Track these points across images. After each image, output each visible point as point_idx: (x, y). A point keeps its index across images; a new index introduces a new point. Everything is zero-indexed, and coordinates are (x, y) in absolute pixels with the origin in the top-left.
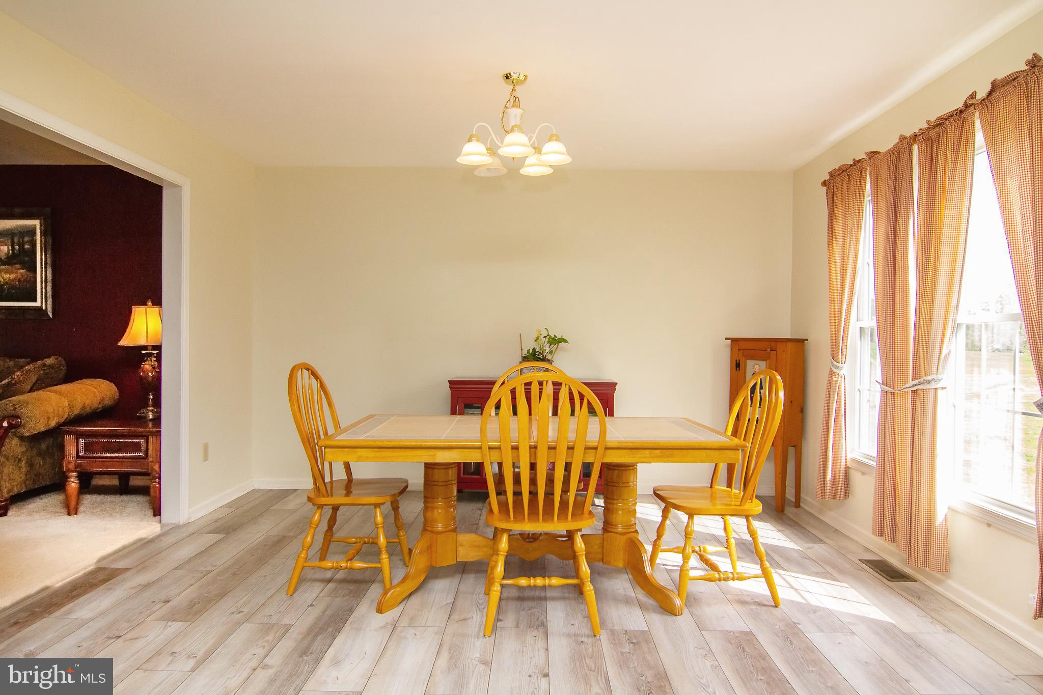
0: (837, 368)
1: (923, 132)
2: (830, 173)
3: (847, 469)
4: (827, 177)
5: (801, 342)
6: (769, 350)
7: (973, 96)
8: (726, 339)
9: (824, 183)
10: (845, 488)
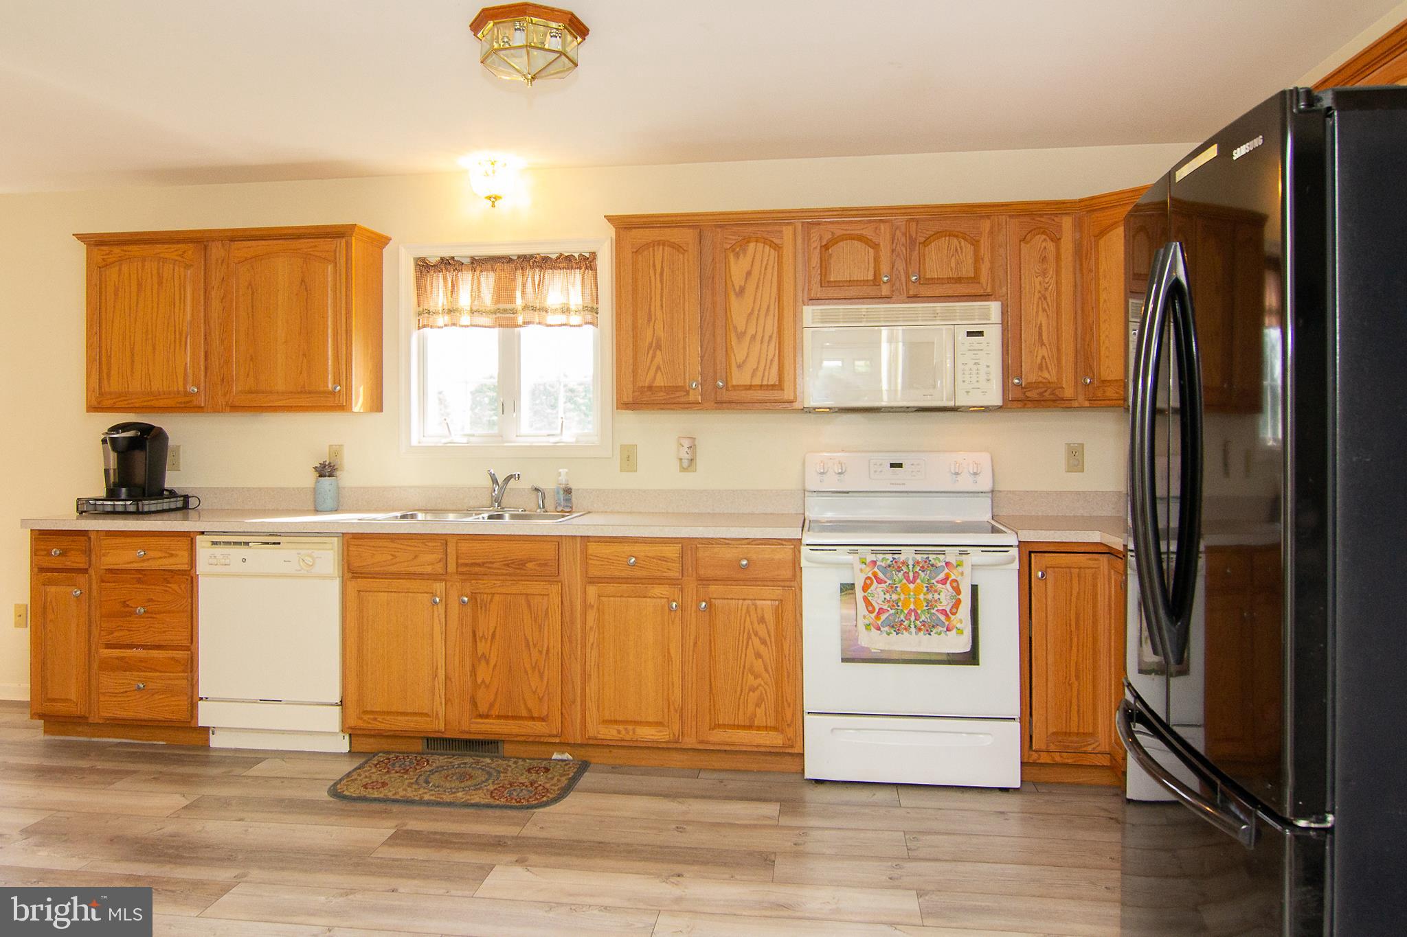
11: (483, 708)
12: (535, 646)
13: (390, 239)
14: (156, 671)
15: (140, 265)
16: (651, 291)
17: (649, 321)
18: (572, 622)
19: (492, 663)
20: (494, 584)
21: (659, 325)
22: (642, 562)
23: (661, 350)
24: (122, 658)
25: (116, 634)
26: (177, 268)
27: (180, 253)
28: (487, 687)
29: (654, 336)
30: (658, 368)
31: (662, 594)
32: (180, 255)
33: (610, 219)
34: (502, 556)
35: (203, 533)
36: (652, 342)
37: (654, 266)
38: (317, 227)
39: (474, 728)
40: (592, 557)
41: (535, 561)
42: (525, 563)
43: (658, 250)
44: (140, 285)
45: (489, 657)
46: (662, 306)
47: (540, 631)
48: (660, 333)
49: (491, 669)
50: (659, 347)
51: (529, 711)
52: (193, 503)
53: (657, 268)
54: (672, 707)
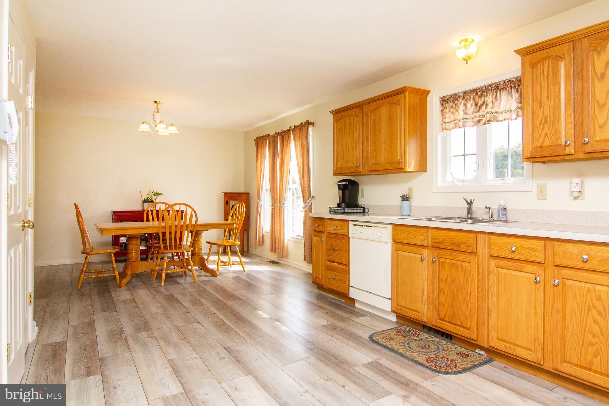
0: (259, 202)
1: (281, 133)
2: (256, 137)
3: (263, 235)
4: (256, 139)
5: (248, 194)
6: (238, 197)
7: (291, 127)
8: (223, 193)
9: (255, 140)
10: (262, 241)
11: (442, 317)
12: (464, 289)
13: (429, 91)
14: (339, 273)
15: (345, 119)
16: (541, 89)
17: (540, 107)
18: (483, 279)
19: (446, 294)
20: (447, 254)
21: (546, 108)
22: (519, 250)
23: (547, 123)
24: (331, 266)
25: (330, 257)
26: (354, 118)
27: (355, 112)
28: (444, 305)
29: (543, 114)
30: (546, 135)
31: (532, 271)
33: (517, 52)
34: (450, 240)
35: (352, 221)
36: (542, 119)
37: (543, 73)
38: (394, 91)
39: (438, 325)
40: (493, 245)
41: (465, 244)
42: (461, 244)
43: (546, 62)
45: (444, 291)
46: (548, 96)
47: (467, 282)
48: (547, 112)
49: (445, 297)
50: (546, 122)
51: (462, 323)
52: (366, 211)
53: (545, 75)
54: (537, 342)
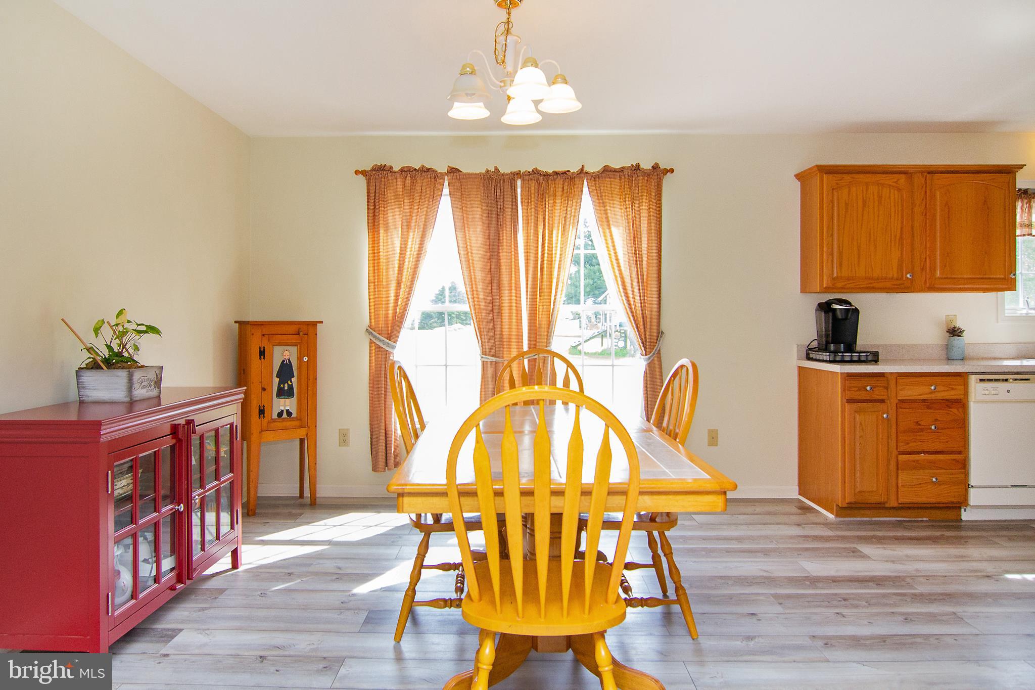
6: (301, 334)
9: (362, 173)
14: (942, 469)
15: (865, 187)
24: (917, 461)
25: (910, 444)
26: (892, 191)
27: (895, 180)
32: (895, 182)
35: (971, 373)
44: (864, 202)
